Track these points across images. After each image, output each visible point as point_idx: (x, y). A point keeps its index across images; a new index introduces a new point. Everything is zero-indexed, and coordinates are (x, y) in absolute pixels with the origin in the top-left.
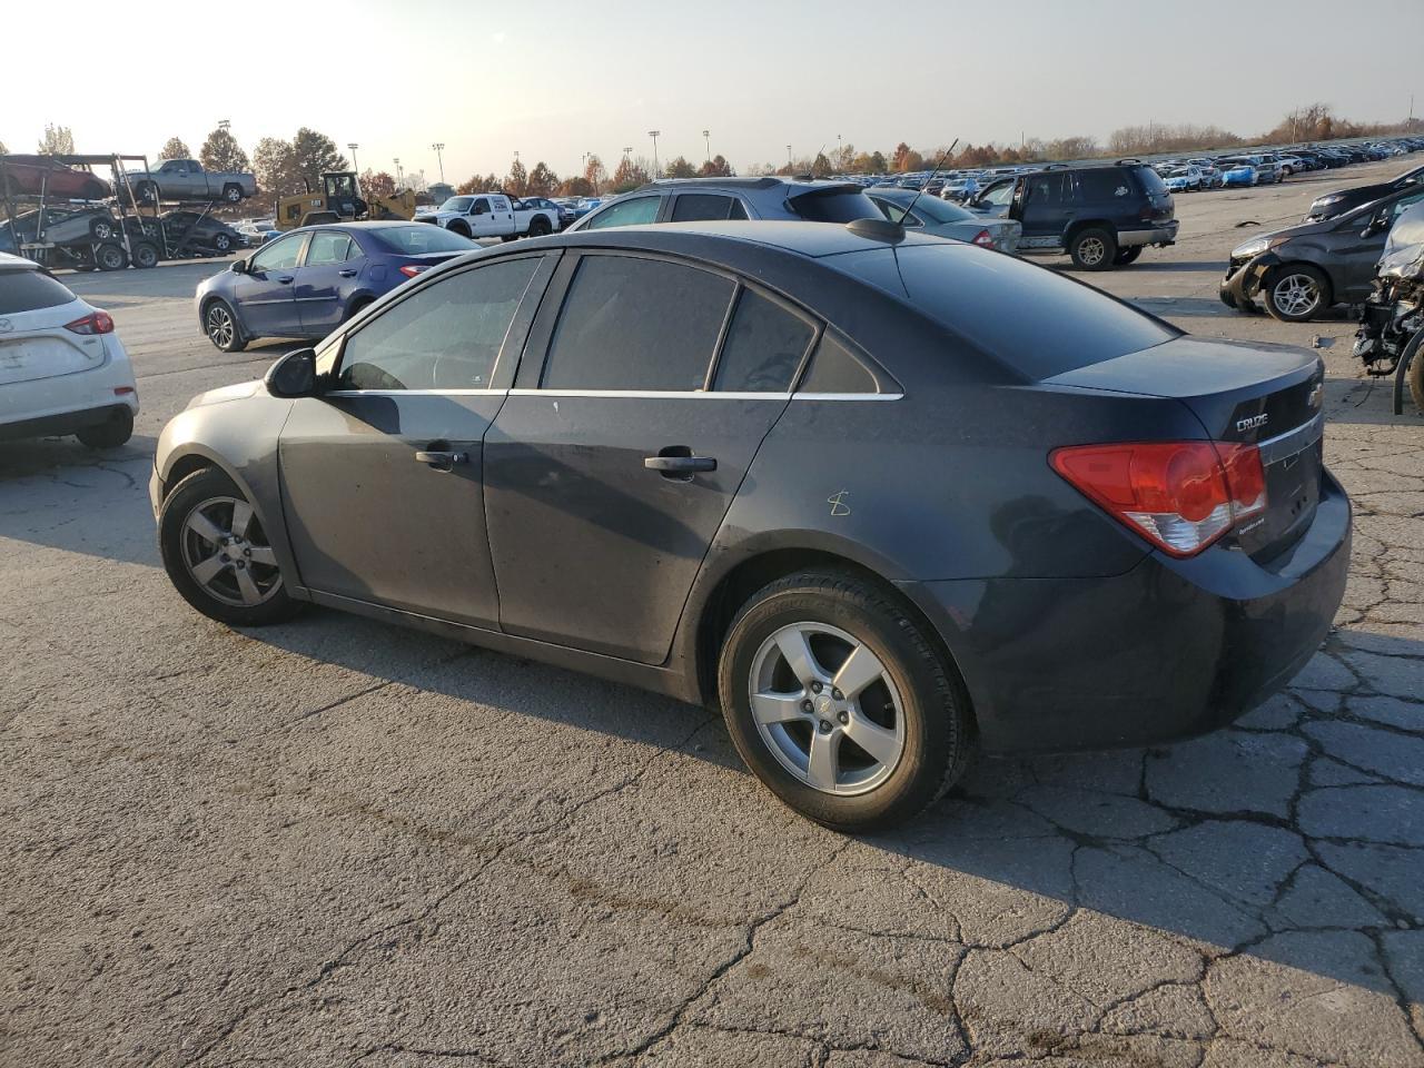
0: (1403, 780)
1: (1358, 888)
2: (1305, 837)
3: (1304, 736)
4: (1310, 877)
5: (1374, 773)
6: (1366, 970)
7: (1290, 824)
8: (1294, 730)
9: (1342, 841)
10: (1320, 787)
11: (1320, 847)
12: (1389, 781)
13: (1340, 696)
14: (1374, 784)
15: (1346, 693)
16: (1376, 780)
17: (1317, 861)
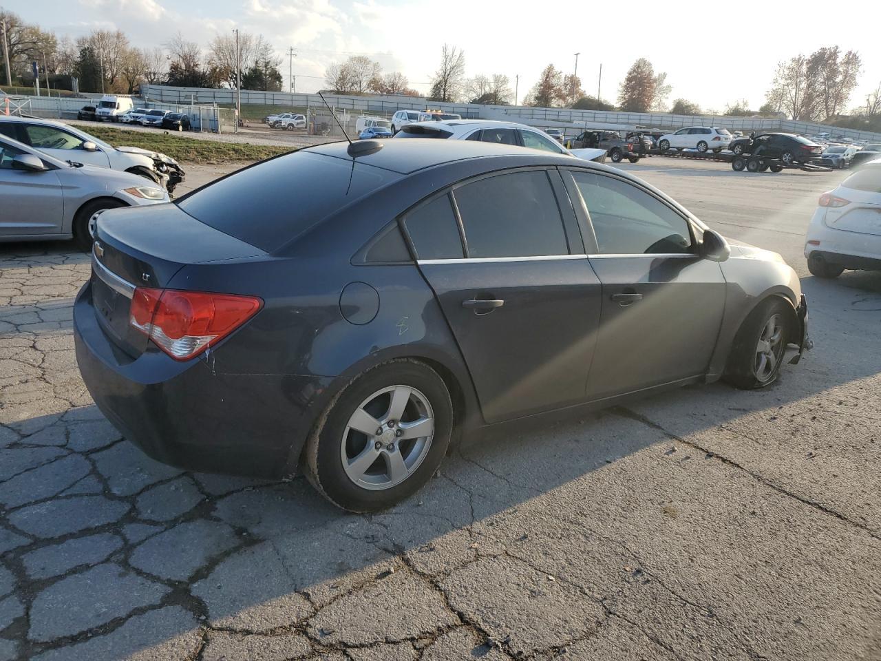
0: (49, 502)
1: (38, 446)
2: (75, 452)
3: (121, 499)
4: (62, 441)
5: (67, 497)
6: (20, 426)
7: (87, 454)
8: (131, 499)
9: (57, 458)
10: (88, 475)
11: (65, 452)
12: (55, 497)
13: (130, 542)
14: (62, 492)
15: (128, 548)
16: (64, 494)
17: (62, 446)
